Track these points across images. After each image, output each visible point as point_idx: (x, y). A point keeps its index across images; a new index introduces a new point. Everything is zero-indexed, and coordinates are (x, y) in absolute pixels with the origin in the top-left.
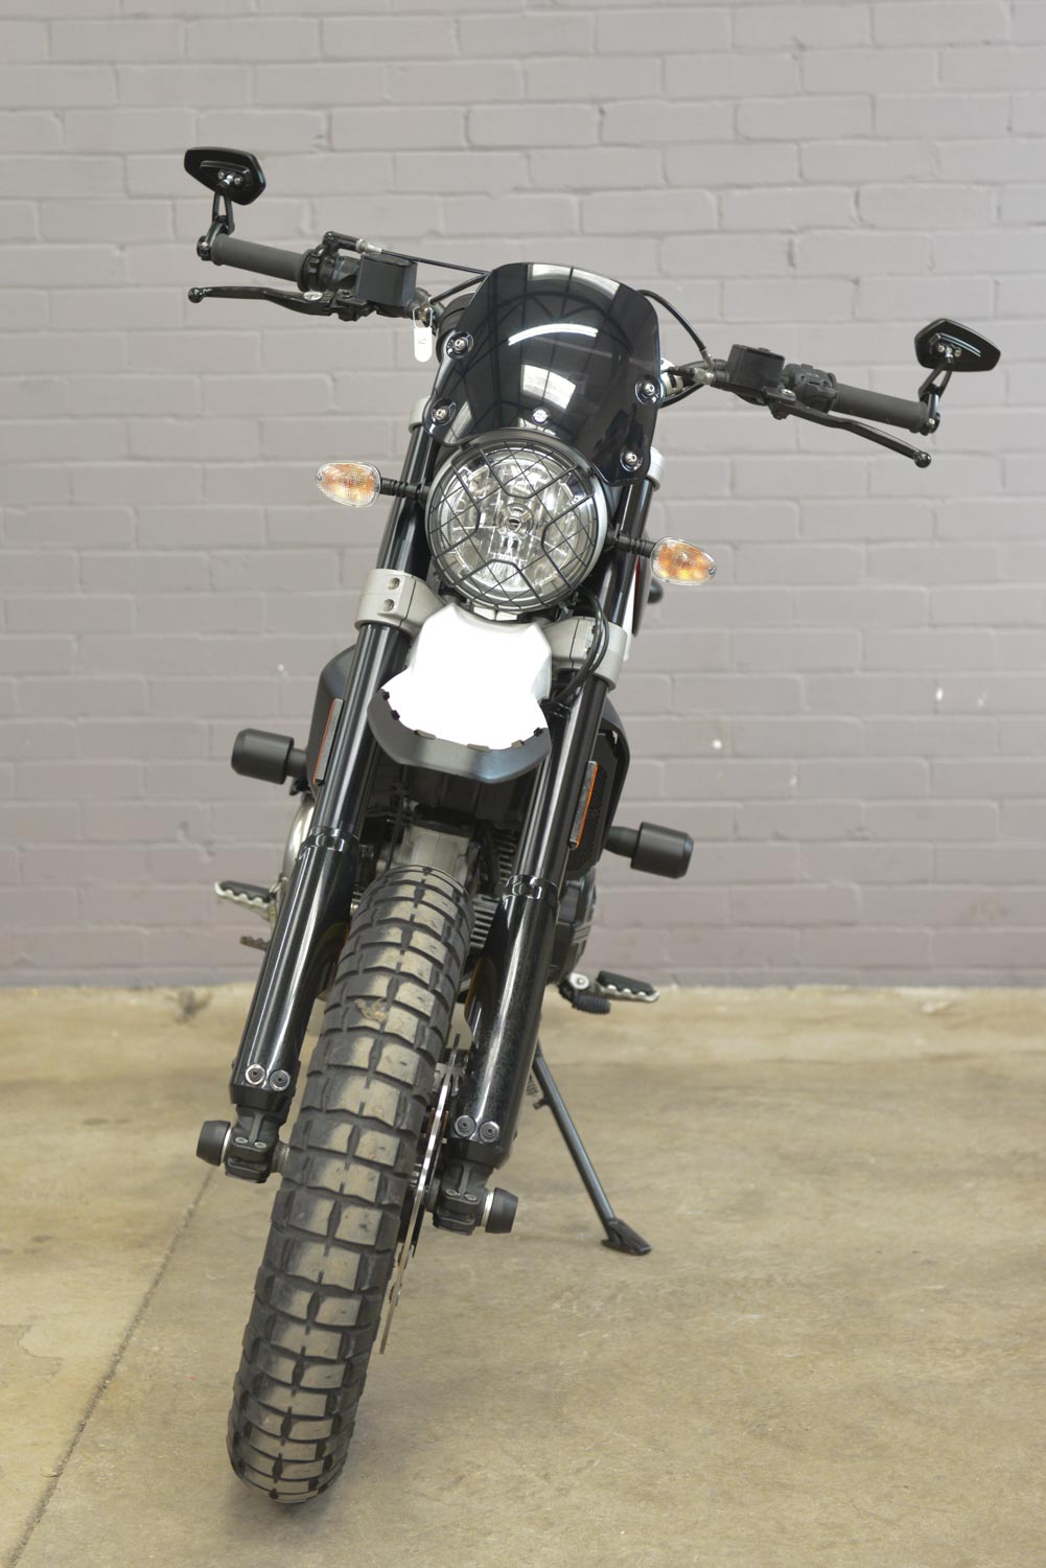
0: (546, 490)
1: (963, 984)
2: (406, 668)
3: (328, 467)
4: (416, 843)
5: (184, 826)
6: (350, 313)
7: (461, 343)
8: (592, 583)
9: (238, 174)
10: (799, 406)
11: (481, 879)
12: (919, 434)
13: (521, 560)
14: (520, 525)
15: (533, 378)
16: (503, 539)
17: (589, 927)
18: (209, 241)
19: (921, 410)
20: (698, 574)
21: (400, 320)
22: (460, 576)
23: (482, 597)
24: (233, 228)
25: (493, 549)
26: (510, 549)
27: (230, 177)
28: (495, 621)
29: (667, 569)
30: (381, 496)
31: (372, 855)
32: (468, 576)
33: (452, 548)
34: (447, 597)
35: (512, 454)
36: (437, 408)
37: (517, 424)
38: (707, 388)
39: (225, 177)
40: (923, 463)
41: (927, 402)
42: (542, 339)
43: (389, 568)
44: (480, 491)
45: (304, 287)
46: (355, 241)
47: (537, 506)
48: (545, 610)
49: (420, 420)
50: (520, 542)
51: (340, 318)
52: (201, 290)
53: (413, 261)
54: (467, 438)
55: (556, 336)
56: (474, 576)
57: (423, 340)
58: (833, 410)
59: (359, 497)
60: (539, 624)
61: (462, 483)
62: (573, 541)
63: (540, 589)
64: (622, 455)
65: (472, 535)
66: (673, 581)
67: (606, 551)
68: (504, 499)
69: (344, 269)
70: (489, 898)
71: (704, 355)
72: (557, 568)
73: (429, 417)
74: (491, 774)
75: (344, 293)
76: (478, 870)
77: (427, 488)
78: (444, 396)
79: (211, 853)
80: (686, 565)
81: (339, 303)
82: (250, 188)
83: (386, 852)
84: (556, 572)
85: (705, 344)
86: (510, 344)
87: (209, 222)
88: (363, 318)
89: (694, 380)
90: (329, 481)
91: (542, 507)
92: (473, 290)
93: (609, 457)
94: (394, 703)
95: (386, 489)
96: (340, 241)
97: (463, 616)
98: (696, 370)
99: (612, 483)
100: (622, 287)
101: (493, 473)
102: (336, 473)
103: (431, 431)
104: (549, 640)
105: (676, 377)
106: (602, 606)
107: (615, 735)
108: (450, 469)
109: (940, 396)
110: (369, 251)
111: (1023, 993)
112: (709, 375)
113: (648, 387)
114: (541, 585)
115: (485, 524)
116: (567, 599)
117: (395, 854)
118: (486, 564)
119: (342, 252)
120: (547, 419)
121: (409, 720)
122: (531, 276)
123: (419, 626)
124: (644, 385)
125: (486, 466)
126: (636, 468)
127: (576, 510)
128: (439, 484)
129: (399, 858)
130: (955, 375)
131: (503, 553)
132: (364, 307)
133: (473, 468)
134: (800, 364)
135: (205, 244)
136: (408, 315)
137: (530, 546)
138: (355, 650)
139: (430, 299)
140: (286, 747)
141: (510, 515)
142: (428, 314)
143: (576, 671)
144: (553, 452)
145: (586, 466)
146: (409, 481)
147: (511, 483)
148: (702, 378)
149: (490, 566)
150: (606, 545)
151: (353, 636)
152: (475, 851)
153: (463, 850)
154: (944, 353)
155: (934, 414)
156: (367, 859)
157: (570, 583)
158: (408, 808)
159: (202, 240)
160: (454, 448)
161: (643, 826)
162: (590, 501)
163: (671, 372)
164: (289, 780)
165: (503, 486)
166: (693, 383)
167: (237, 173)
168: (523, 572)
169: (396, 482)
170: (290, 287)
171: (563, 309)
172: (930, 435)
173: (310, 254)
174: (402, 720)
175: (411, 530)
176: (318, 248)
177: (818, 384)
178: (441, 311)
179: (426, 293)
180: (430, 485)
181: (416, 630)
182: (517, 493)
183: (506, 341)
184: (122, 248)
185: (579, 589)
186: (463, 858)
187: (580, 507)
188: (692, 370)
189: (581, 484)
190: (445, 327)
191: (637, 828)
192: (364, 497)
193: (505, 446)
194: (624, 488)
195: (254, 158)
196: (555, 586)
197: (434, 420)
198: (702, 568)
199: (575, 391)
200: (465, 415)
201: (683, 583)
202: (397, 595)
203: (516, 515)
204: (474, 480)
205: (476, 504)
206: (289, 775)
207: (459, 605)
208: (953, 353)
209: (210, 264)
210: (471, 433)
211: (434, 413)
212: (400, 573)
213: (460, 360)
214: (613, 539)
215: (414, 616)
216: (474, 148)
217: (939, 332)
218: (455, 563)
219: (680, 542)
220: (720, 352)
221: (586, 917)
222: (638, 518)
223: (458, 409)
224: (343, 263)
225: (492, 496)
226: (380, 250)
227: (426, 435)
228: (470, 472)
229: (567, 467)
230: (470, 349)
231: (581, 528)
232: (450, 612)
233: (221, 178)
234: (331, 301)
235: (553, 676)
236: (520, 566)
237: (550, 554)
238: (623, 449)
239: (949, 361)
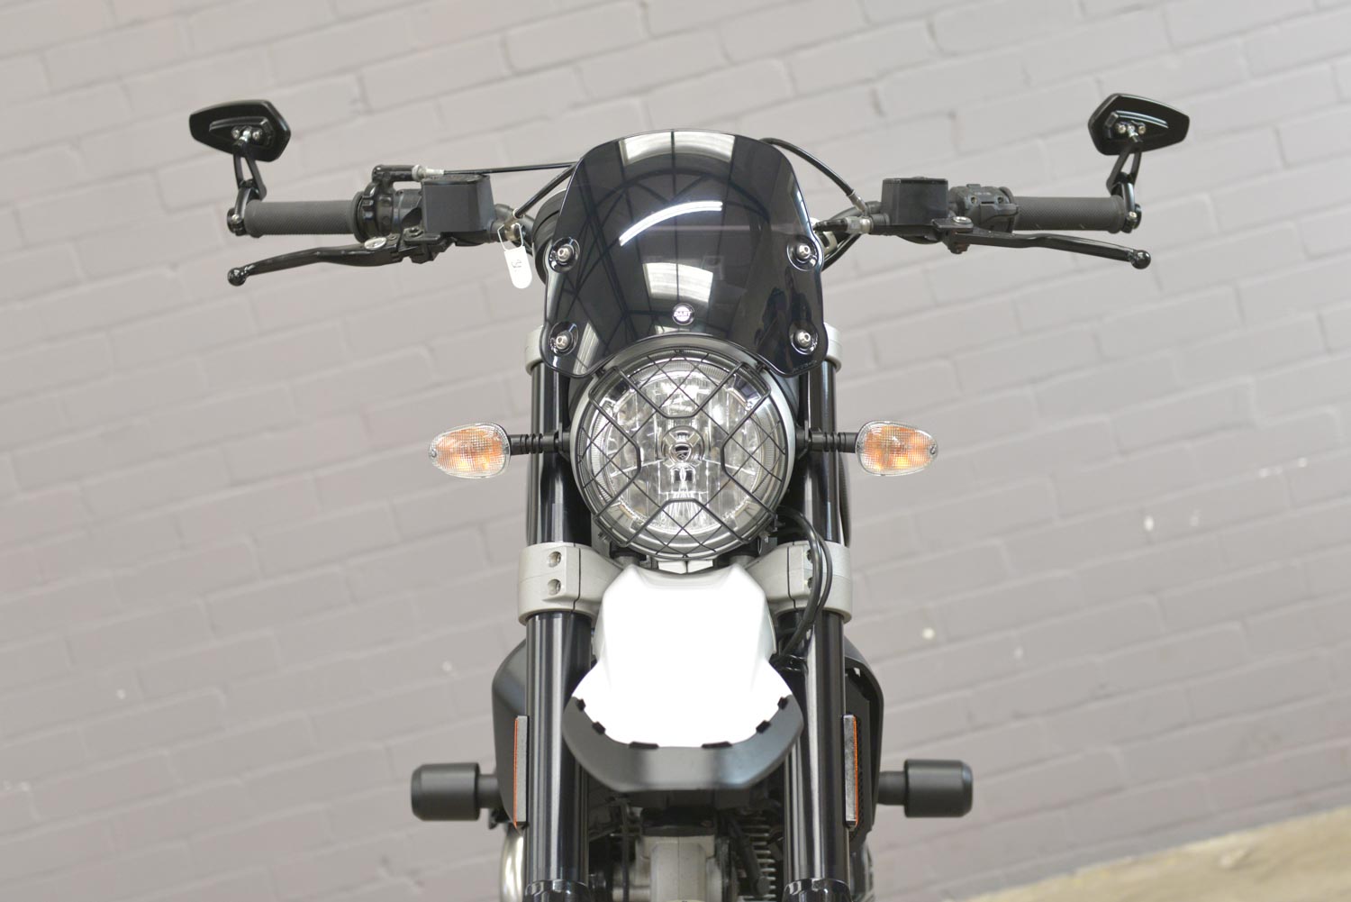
0: (710, 402)
1: (1253, 824)
2: (594, 662)
3: (440, 439)
4: (653, 858)
5: (385, 861)
6: (424, 253)
7: (565, 252)
8: (792, 498)
9: (256, 127)
10: (978, 232)
11: (740, 879)
12: (1121, 233)
13: (700, 493)
14: (690, 451)
15: (661, 277)
16: (672, 473)
17: (872, 896)
18: (239, 212)
19: (1116, 204)
20: (917, 457)
21: (485, 246)
22: (633, 531)
23: (665, 550)
24: (265, 191)
25: (663, 489)
26: (683, 483)
27: (247, 133)
28: (687, 574)
29: (879, 461)
30: (513, 457)
31: (605, 884)
32: (643, 529)
33: (614, 499)
34: (622, 559)
35: (660, 369)
36: (555, 335)
37: (654, 332)
38: (865, 239)
39: (241, 134)
40: (1142, 262)
41: (1121, 194)
42: (660, 228)
43: (543, 541)
44: (631, 422)
45: (363, 237)
46: (409, 169)
47: (703, 424)
48: (744, 546)
49: (538, 356)
50: (694, 472)
51: (414, 261)
52: (241, 269)
53: (484, 174)
54: (600, 362)
55: (675, 221)
56: (650, 527)
57: (518, 262)
58: (1016, 229)
59: (487, 465)
60: (741, 564)
61: (607, 417)
62: (759, 455)
63: (733, 522)
64: (792, 337)
65: (635, 477)
66: (889, 473)
67: (799, 458)
68: (662, 425)
69: (405, 205)
70: (751, 897)
71: (853, 199)
72: (748, 492)
73: (548, 348)
74: (741, 775)
75: (411, 232)
76: (733, 869)
77: (566, 435)
78: (559, 320)
79: (420, 883)
80: (901, 450)
81: (408, 244)
82: (273, 141)
83: (620, 877)
84: (748, 497)
85: (851, 187)
86: (622, 244)
87: (235, 190)
88: (440, 254)
89: (848, 231)
90: (446, 455)
91: (710, 421)
92: (563, 187)
93: (774, 344)
94: (593, 713)
95: (516, 449)
96: (391, 173)
97: (646, 577)
98: (849, 220)
99: (788, 373)
100: (740, 141)
101: (642, 396)
102: (452, 444)
103: (555, 364)
104: (759, 581)
105: (825, 233)
106: (811, 521)
107: (857, 671)
108: (589, 404)
109: (1133, 183)
110: (429, 176)
111: (1322, 818)
112: (865, 222)
113: (802, 248)
114: (733, 517)
115: (646, 460)
116: (768, 526)
117: (631, 876)
118: (661, 509)
119: (398, 186)
120: (692, 315)
121: (620, 732)
122: (627, 160)
123: (597, 604)
124: (796, 249)
125: (632, 391)
126: (812, 349)
127: (753, 416)
128: (580, 427)
129: (636, 879)
130: (1146, 156)
131: (677, 490)
132: (440, 240)
133: (615, 397)
134: (965, 185)
135: (235, 217)
136: (493, 238)
137: (707, 473)
138: (527, 644)
139: (514, 213)
140: (472, 775)
141: (675, 443)
142: (516, 232)
143: (802, 610)
144: (708, 355)
145: (752, 362)
146: (542, 431)
147: (668, 403)
148: (857, 227)
149: (666, 509)
150: (798, 450)
151: (521, 633)
152: (725, 849)
153: (711, 851)
154: (1127, 133)
155: (1133, 205)
156: (600, 891)
157: (767, 506)
158: (632, 814)
159: (231, 213)
160: (588, 378)
161: (907, 765)
162: (767, 401)
163: (819, 229)
164: (485, 813)
165: (659, 411)
166: (848, 235)
167: (253, 126)
168: (708, 506)
169: (527, 437)
170: (347, 241)
171: (675, 190)
172: (1134, 231)
173: (361, 198)
174: (608, 733)
175: (559, 489)
176: (369, 189)
177: (992, 203)
178: (530, 224)
179: (508, 208)
180: (569, 431)
181: (595, 608)
182: (675, 414)
183: (617, 241)
184: (174, 266)
185: (779, 510)
186: (713, 860)
187: (757, 412)
188: (843, 221)
189: (750, 383)
190: (541, 239)
191: (900, 768)
192: (493, 464)
193: (650, 360)
194: (800, 378)
195: (270, 104)
196: (750, 515)
197: (555, 351)
198: (921, 449)
199: (714, 280)
200: (590, 338)
201: (903, 473)
202: (563, 571)
203: (682, 440)
204: (622, 411)
205: (631, 439)
206: (484, 807)
207: (639, 565)
208: (1136, 131)
209: (247, 238)
210: (604, 356)
211: (553, 342)
212: (559, 545)
213: (567, 273)
214: (805, 441)
215: (588, 593)
216: (519, 74)
217: (1114, 110)
218: (621, 516)
219: (886, 425)
220: (871, 192)
221: (867, 886)
222: (826, 407)
223: (581, 331)
224: (402, 198)
225: (647, 425)
226: (442, 172)
227: (549, 372)
228: (613, 402)
229: (731, 368)
230: (577, 257)
231: (766, 437)
232: (631, 577)
233: (236, 136)
234: (398, 244)
235: (774, 623)
236: (700, 500)
237: (735, 478)
238: (791, 331)
239: (1136, 141)
